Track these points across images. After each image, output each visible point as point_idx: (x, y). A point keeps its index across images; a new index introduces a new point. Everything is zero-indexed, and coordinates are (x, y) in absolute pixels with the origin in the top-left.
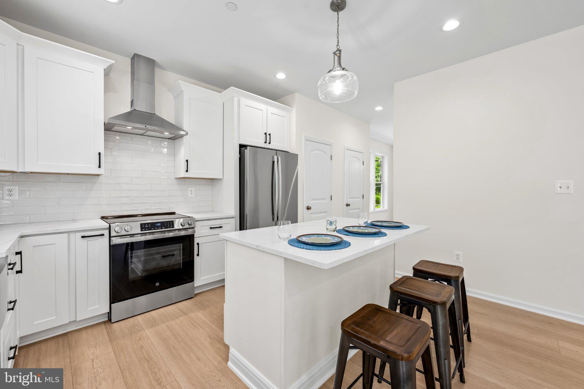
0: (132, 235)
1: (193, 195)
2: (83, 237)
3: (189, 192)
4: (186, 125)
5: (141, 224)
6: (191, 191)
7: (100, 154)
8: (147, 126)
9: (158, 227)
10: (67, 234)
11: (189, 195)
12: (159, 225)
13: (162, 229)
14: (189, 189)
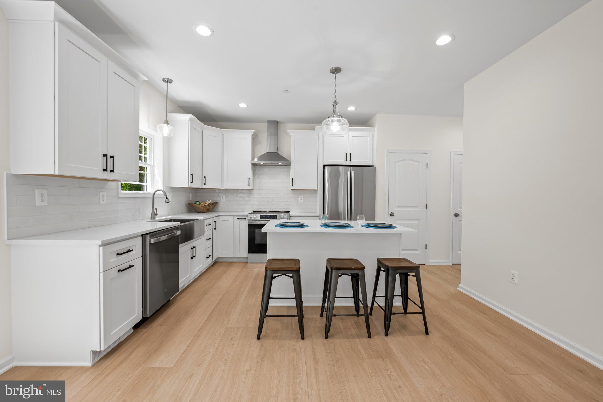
0: (257, 220)
1: (302, 201)
2: (238, 219)
3: (300, 199)
4: (292, 159)
5: (261, 215)
6: (301, 198)
7: (249, 179)
8: (268, 162)
9: (269, 218)
10: (232, 217)
11: (300, 200)
12: (269, 216)
14: (300, 197)
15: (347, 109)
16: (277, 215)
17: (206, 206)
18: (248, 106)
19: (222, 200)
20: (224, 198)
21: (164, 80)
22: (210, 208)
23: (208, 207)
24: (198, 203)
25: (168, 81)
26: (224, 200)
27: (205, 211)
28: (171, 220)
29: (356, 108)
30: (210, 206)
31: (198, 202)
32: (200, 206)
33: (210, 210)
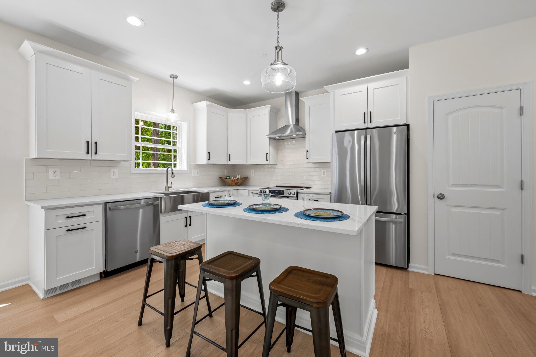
1: (325, 175)
2: (252, 193)
3: (322, 173)
5: (269, 190)
6: (324, 172)
7: (267, 153)
8: (280, 135)
9: (276, 193)
12: (277, 192)
13: (278, 194)
14: (322, 171)
15: (355, 54)
16: (284, 191)
17: (234, 180)
18: (252, 83)
19: (252, 175)
20: (254, 173)
21: (171, 77)
22: (238, 182)
23: (236, 181)
24: (228, 178)
25: (174, 77)
26: (254, 175)
27: (234, 184)
28: (188, 191)
29: (368, 50)
30: (239, 180)
31: (228, 176)
32: (229, 180)
33: (239, 184)
